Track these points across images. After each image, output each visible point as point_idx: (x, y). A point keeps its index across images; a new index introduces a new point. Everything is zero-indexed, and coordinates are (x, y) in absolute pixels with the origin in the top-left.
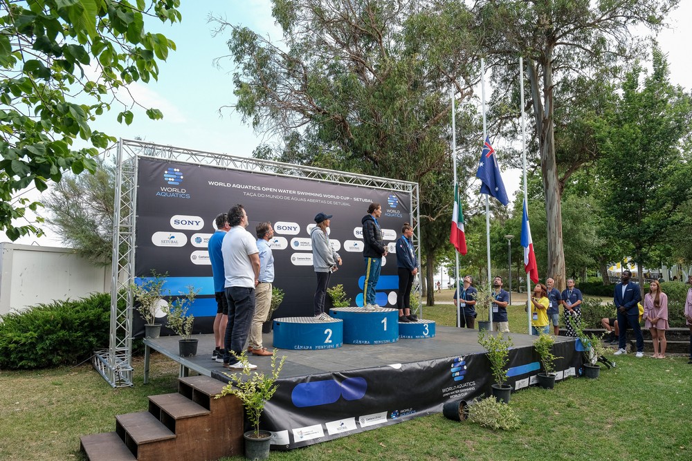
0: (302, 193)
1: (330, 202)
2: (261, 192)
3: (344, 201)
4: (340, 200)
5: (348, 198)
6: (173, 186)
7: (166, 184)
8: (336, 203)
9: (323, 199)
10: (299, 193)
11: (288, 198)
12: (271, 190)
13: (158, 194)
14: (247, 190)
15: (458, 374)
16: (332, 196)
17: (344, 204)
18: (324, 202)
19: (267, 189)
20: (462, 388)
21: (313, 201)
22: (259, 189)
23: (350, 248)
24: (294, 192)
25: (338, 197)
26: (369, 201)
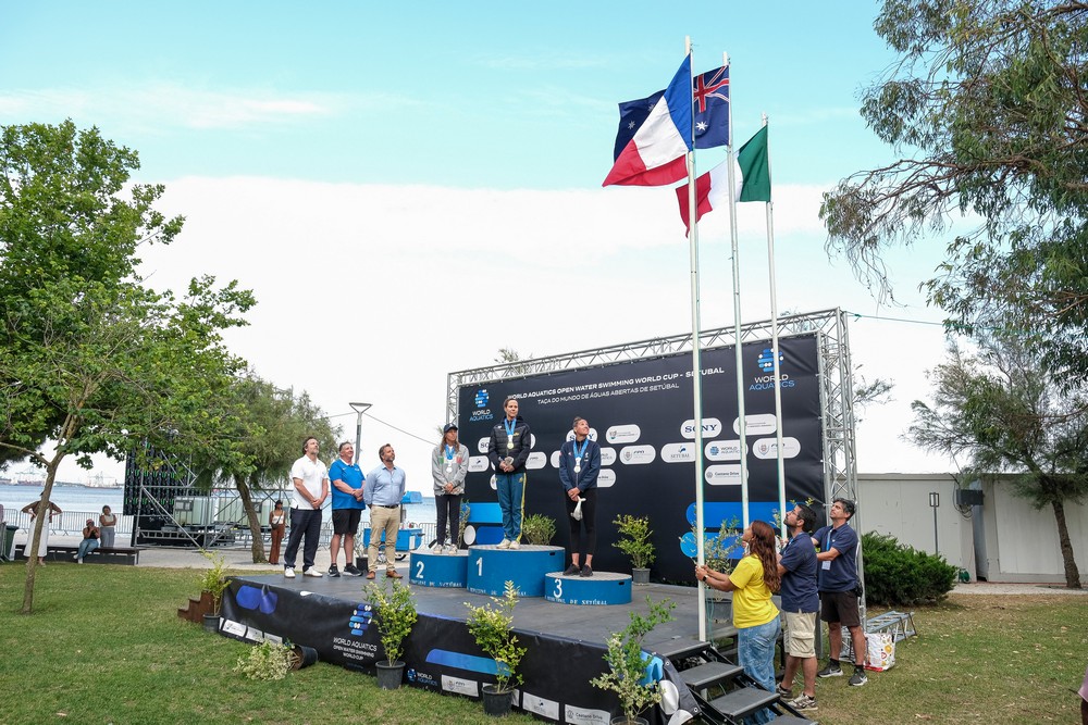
0: (606, 385)
1: (646, 389)
2: (556, 395)
3: (668, 382)
4: (662, 382)
5: (675, 375)
6: (481, 409)
7: (477, 408)
8: (655, 388)
9: (635, 386)
10: (601, 386)
11: (586, 396)
12: (567, 390)
13: (471, 419)
14: (542, 397)
15: (358, 626)
16: (650, 379)
17: (668, 386)
18: (636, 390)
19: (564, 390)
20: (359, 649)
21: (619, 392)
22: (554, 392)
23: (673, 456)
24: (595, 386)
25: (659, 378)
26: (716, 370)
